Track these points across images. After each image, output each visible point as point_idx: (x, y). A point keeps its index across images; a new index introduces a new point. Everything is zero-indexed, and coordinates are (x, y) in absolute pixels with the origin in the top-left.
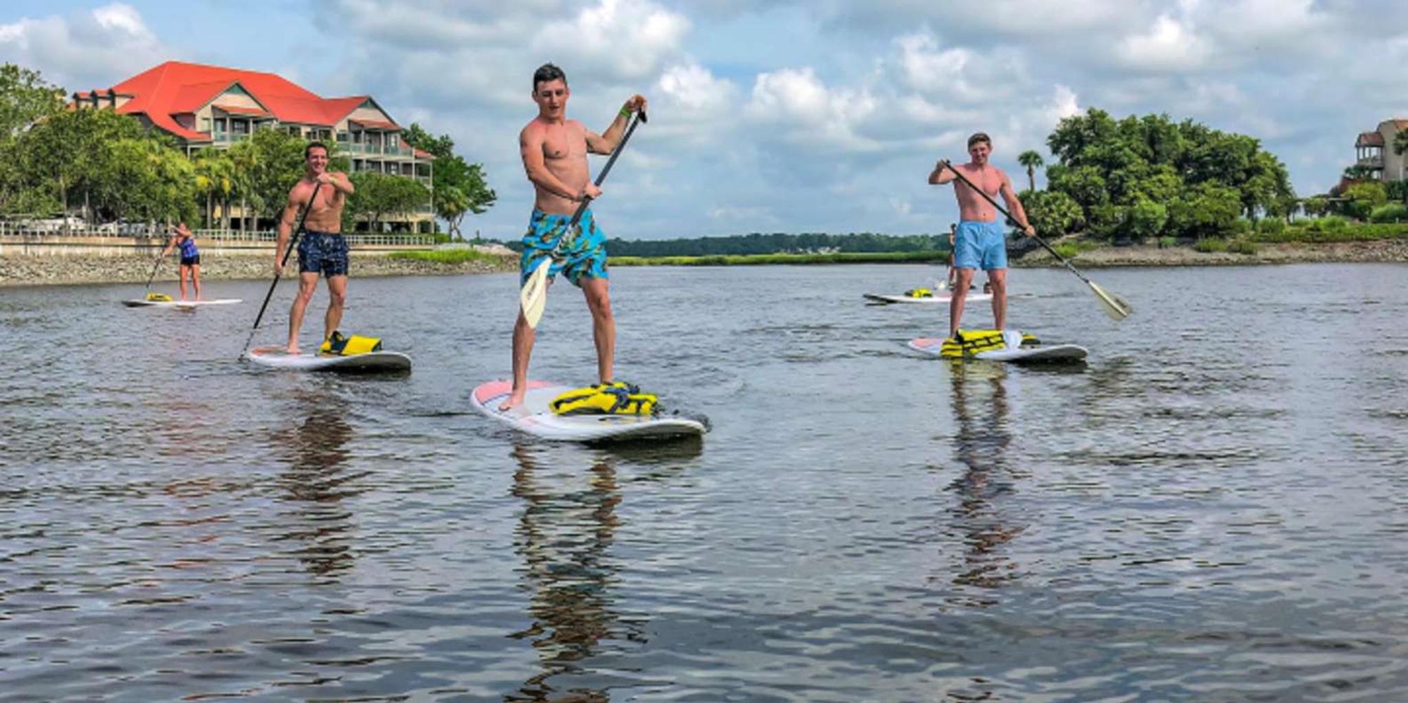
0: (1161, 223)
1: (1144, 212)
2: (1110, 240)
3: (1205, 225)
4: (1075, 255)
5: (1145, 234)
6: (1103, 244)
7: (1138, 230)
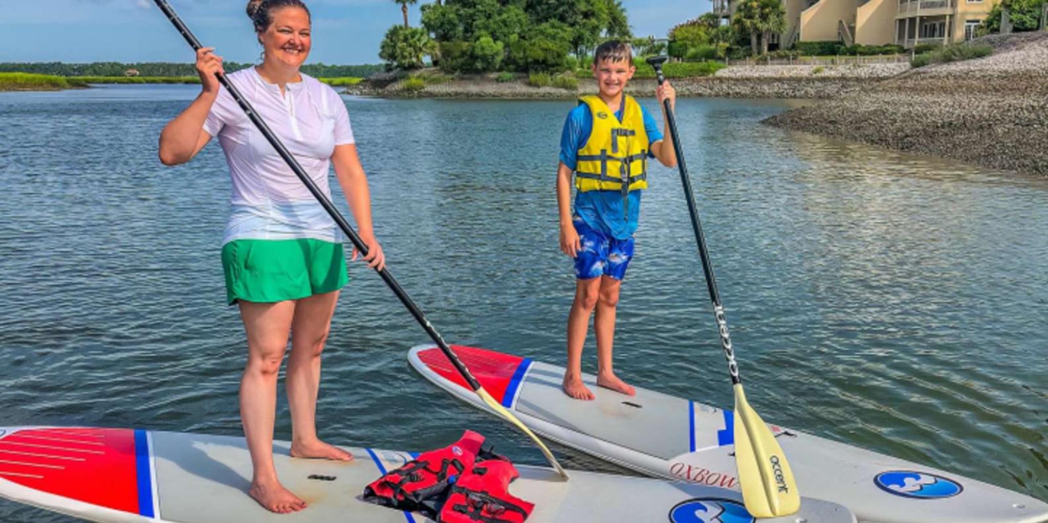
0: (499, 59)
1: (483, 48)
2: (457, 74)
3: (536, 62)
4: (423, 88)
5: (485, 70)
6: (450, 77)
7: (479, 65)
